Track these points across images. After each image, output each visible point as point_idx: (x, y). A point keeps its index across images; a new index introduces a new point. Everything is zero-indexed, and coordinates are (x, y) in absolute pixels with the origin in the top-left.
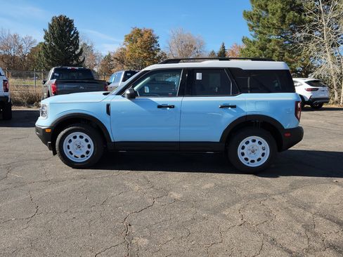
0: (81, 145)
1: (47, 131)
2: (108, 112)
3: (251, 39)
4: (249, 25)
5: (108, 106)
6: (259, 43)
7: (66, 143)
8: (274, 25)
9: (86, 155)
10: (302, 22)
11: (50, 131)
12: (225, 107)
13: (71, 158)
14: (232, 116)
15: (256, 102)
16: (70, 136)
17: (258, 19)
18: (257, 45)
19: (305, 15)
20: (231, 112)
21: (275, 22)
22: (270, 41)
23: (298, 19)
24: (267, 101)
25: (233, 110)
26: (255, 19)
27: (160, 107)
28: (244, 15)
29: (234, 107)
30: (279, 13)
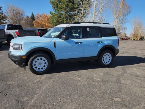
0: (41, 63)
1: (23, 57)
2: (55, 46)
3: (54, 12)
4: (53, 7)
5: (55, 43)
6: (58, 15)
7: (34, 63)
8: (64, 8)
9: (43, 68)
10: (74, 8)
11: (25, 57)
12: (99, 42)
13: (37, 70)
14: (101, 46)
15: (108, 40)
16: (36, 59)
17: (57, 5)
18: (57, 15)
19: (75, 5)
20: (101, 44)
21: (64, 6)
22: (62, 14)
23: (73, 7)
24: (111, 40)
25: (102, 43)
26: (55, 4)
27: (76, 43)
28: (51, 2)
29: (102, 42)
30: (66, 3)
